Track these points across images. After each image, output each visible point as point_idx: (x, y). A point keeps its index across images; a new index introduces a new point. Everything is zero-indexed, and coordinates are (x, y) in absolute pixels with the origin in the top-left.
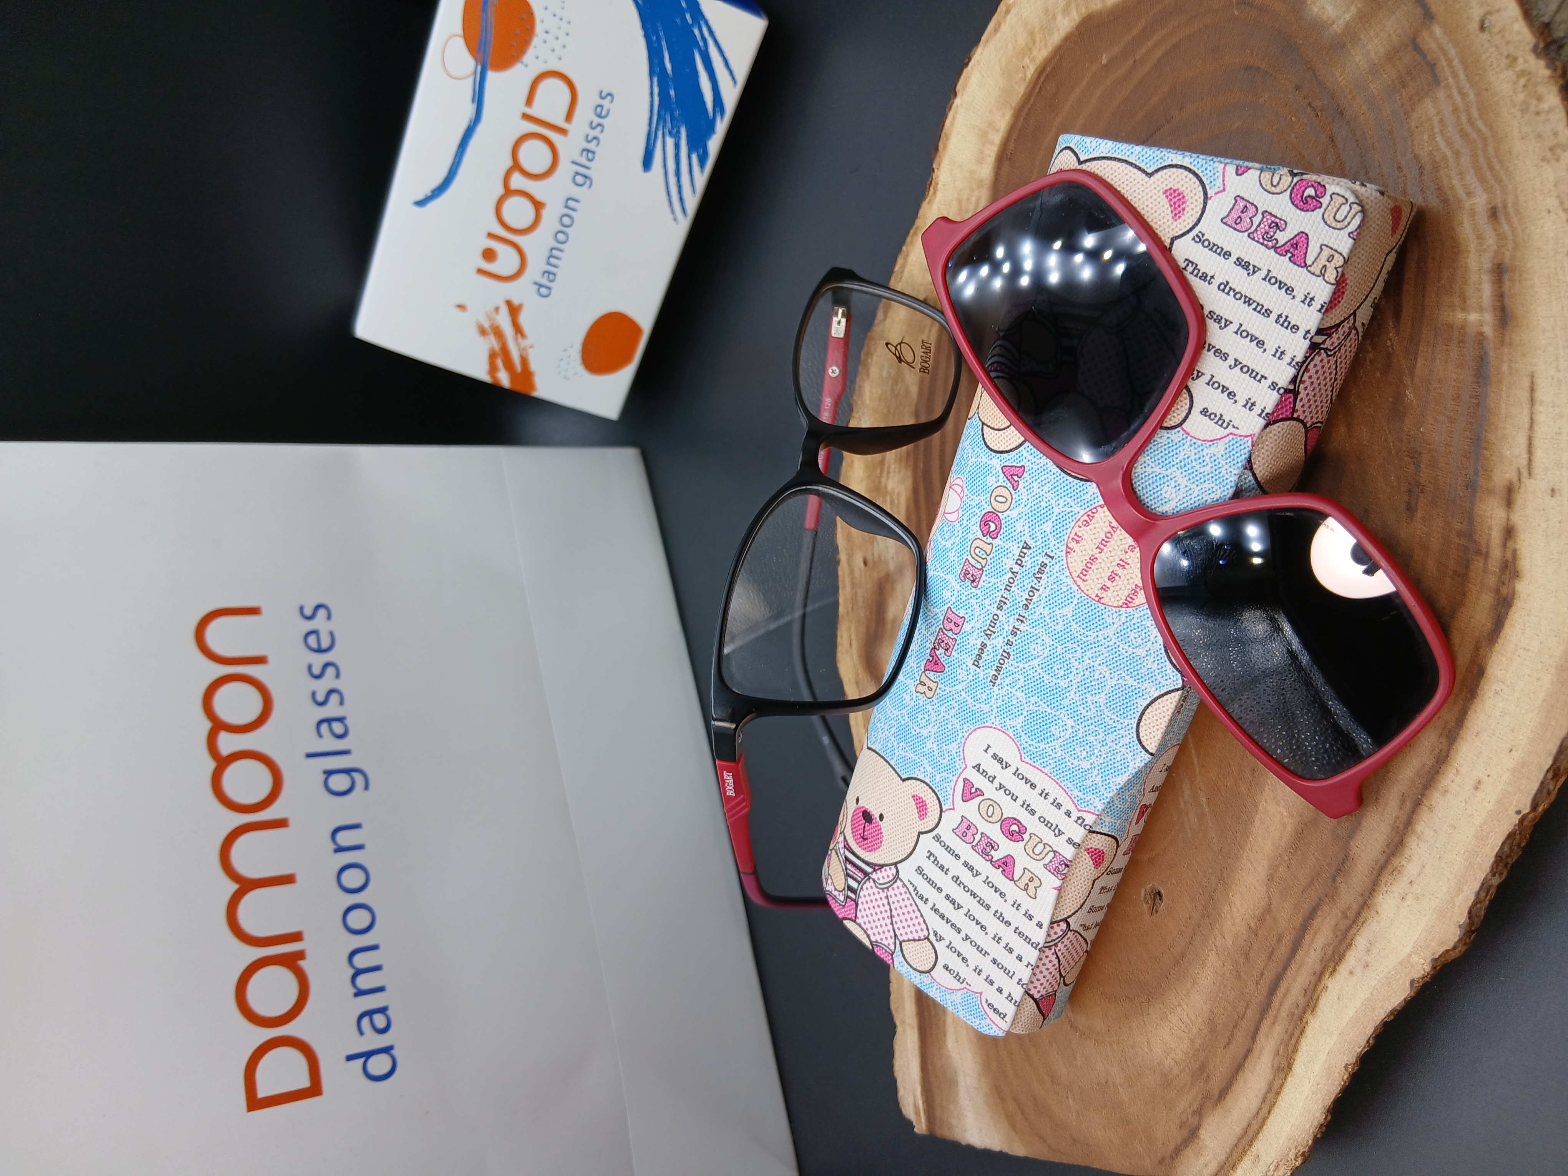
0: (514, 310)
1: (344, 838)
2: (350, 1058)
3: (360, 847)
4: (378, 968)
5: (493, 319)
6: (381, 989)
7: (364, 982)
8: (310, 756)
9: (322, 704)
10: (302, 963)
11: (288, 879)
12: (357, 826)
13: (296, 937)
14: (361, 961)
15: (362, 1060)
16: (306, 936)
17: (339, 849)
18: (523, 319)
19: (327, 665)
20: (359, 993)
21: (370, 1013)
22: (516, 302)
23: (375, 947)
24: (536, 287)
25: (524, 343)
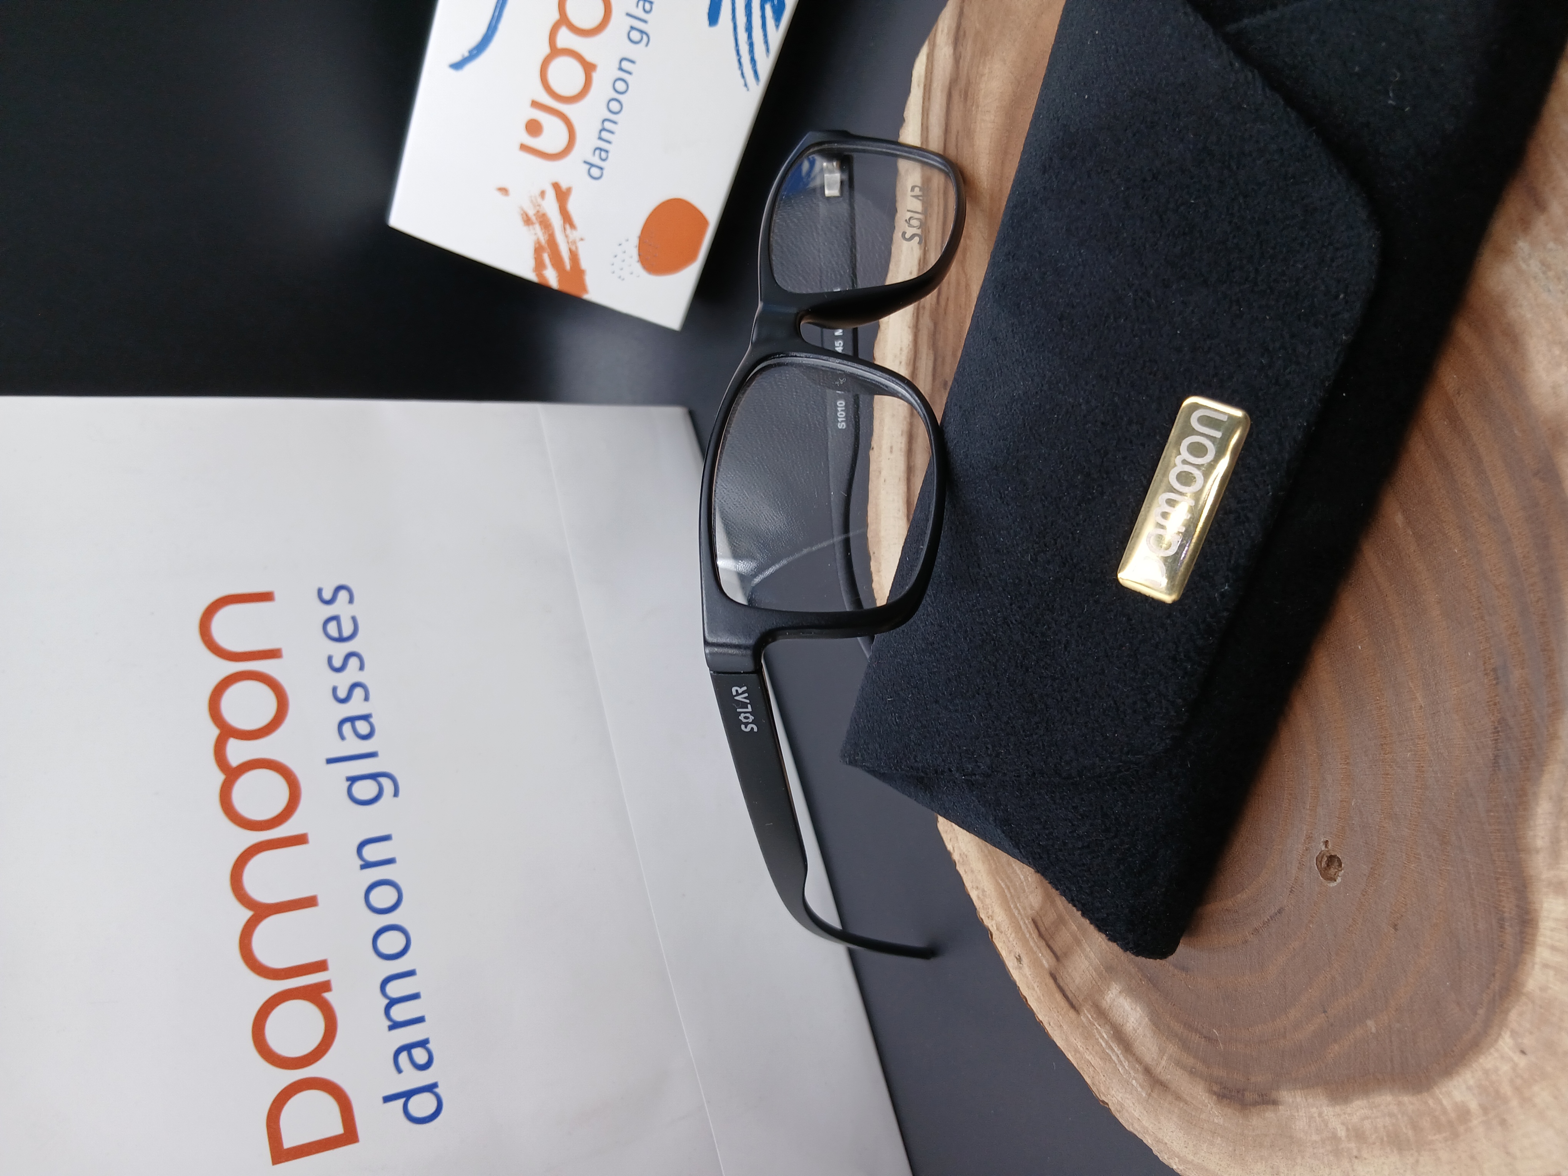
0: (562, 195)
1: (373, 852)
2: (388, 1099)
3: (389, 861)
4: (415, 996)
5: (538, 206)
6: (420, 1020)
7: (400, 1012)
8: (331, 761)
9: (344, 700)
10: (327, 995)
11: (310, 902)
12: (386, 838)
13: (321, 966)
14: (396, 989)
15: (402, 1101)
16: (331, 964)
17: (367, 865)
18: (572, 206)
19: (349, 656)
20: (395, 1026)
21: (408, 1048)
22: (564, 184)
24: (585, 168)
25: (574, 235)
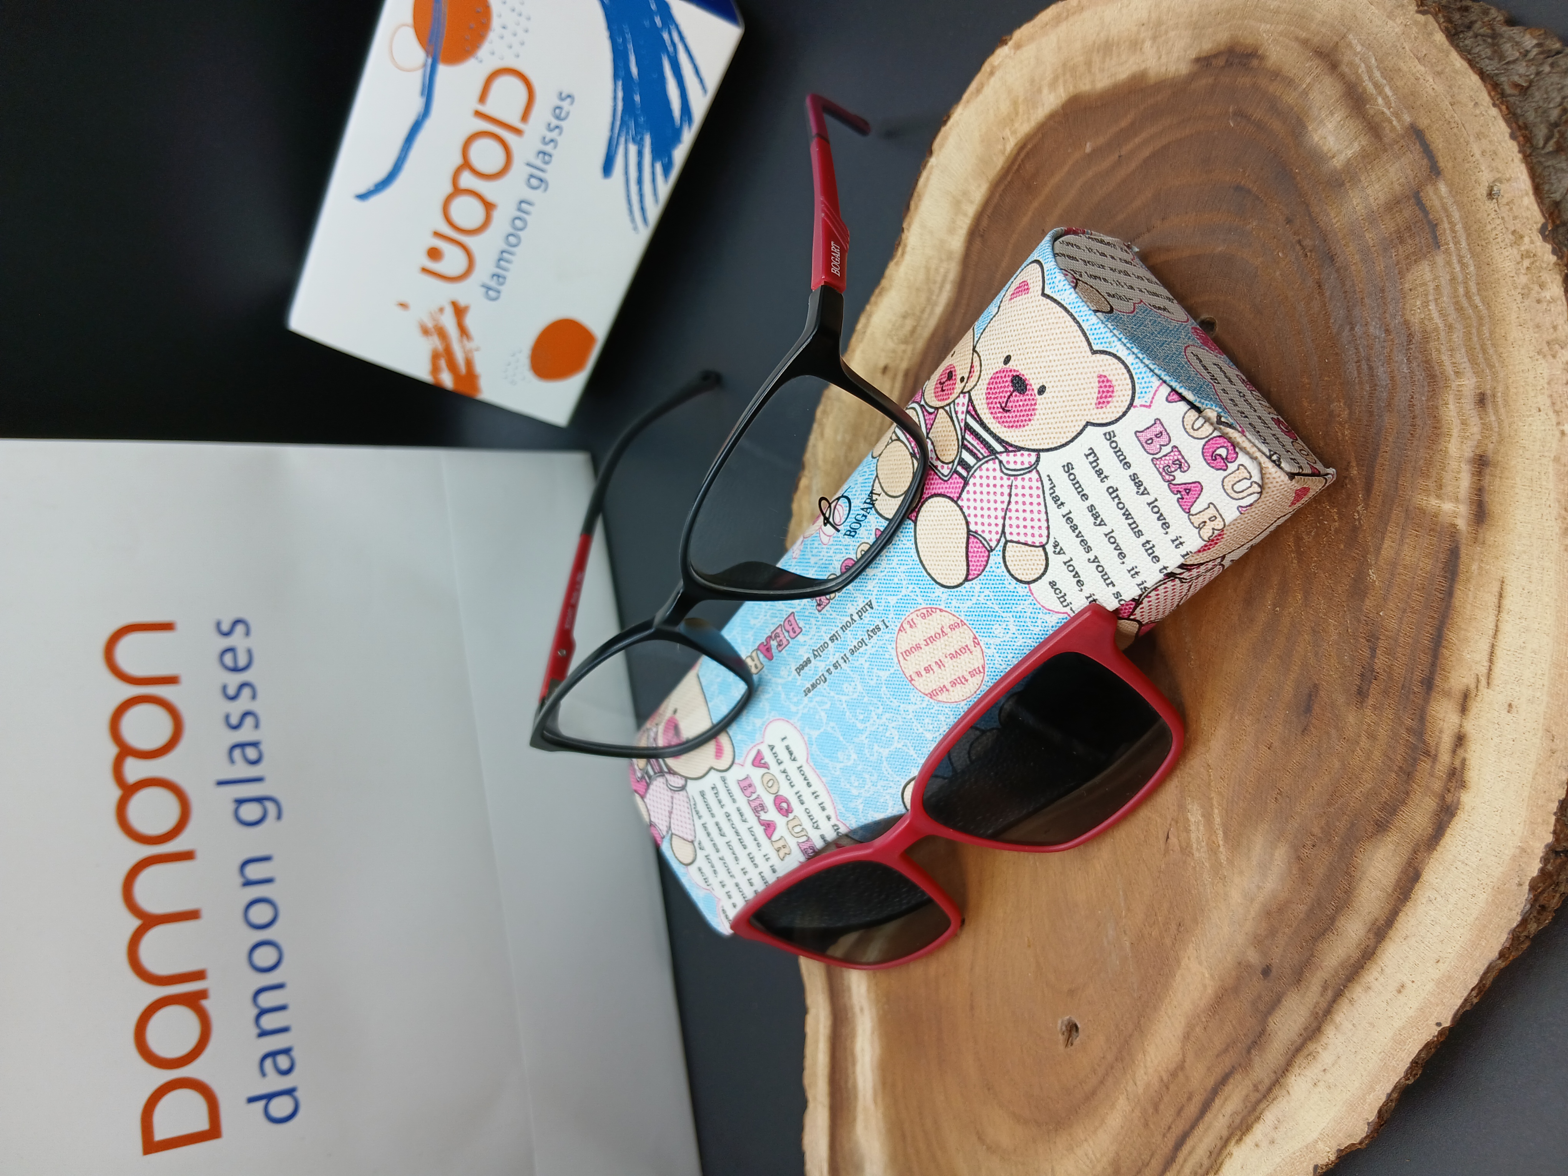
0: (460, 312)
1: (254, 871)
3: (268, 881)
5: (437, 319)
6: (286, 1029)
7: (269, 1022)
8: (221, 783)
11: (192, 915)
12: (266, 859)
13: (199, 975)
14: (267, 1000)
16: (210, 974)
17: (248, 883)
19: (243, 686)
22: (462, 303)
23: (281, 986)
24: (483, 289)
25: (469, 346)
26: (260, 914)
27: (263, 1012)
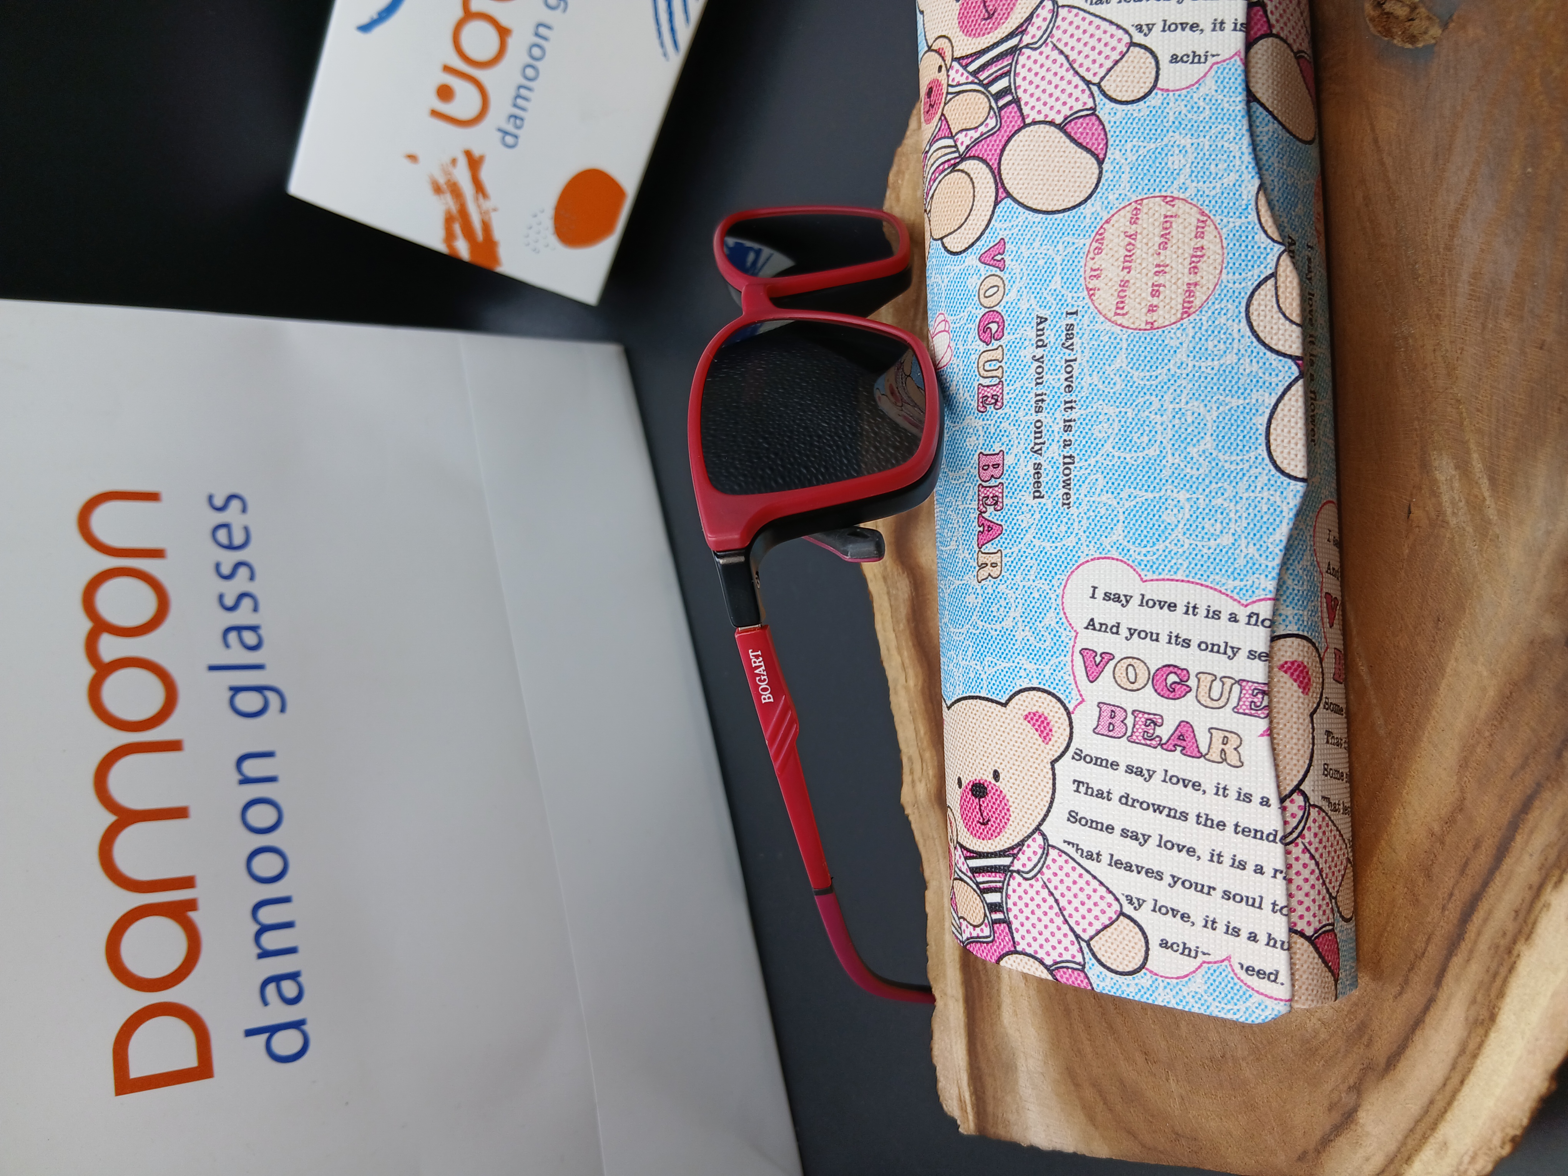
0: (474, 163)
1: (252, 768)
2: (249, 1033)
3: (272, 779)
4: (289, 925)
5: (450, 174)
6: (292, 951)
7: (271, 940)
8: (212, 668)
9: (231, 609)
10: (192, 914)
11: (180, 813)
12: (269, 755)
13: (188, 882)
14: (268, 915)
15: (264, 1037)
16: (199, 881)
17: (246, 781)
18: (485, 174)
19: (239, 565)
20: (265, 954)
21: (277, 979)
22: (477, 153)
23: (286, 900)
24: (500, 135)
25: (486, 204)
26: (262, 816)
27: (264, 929)
